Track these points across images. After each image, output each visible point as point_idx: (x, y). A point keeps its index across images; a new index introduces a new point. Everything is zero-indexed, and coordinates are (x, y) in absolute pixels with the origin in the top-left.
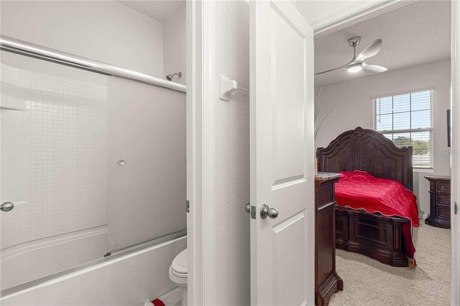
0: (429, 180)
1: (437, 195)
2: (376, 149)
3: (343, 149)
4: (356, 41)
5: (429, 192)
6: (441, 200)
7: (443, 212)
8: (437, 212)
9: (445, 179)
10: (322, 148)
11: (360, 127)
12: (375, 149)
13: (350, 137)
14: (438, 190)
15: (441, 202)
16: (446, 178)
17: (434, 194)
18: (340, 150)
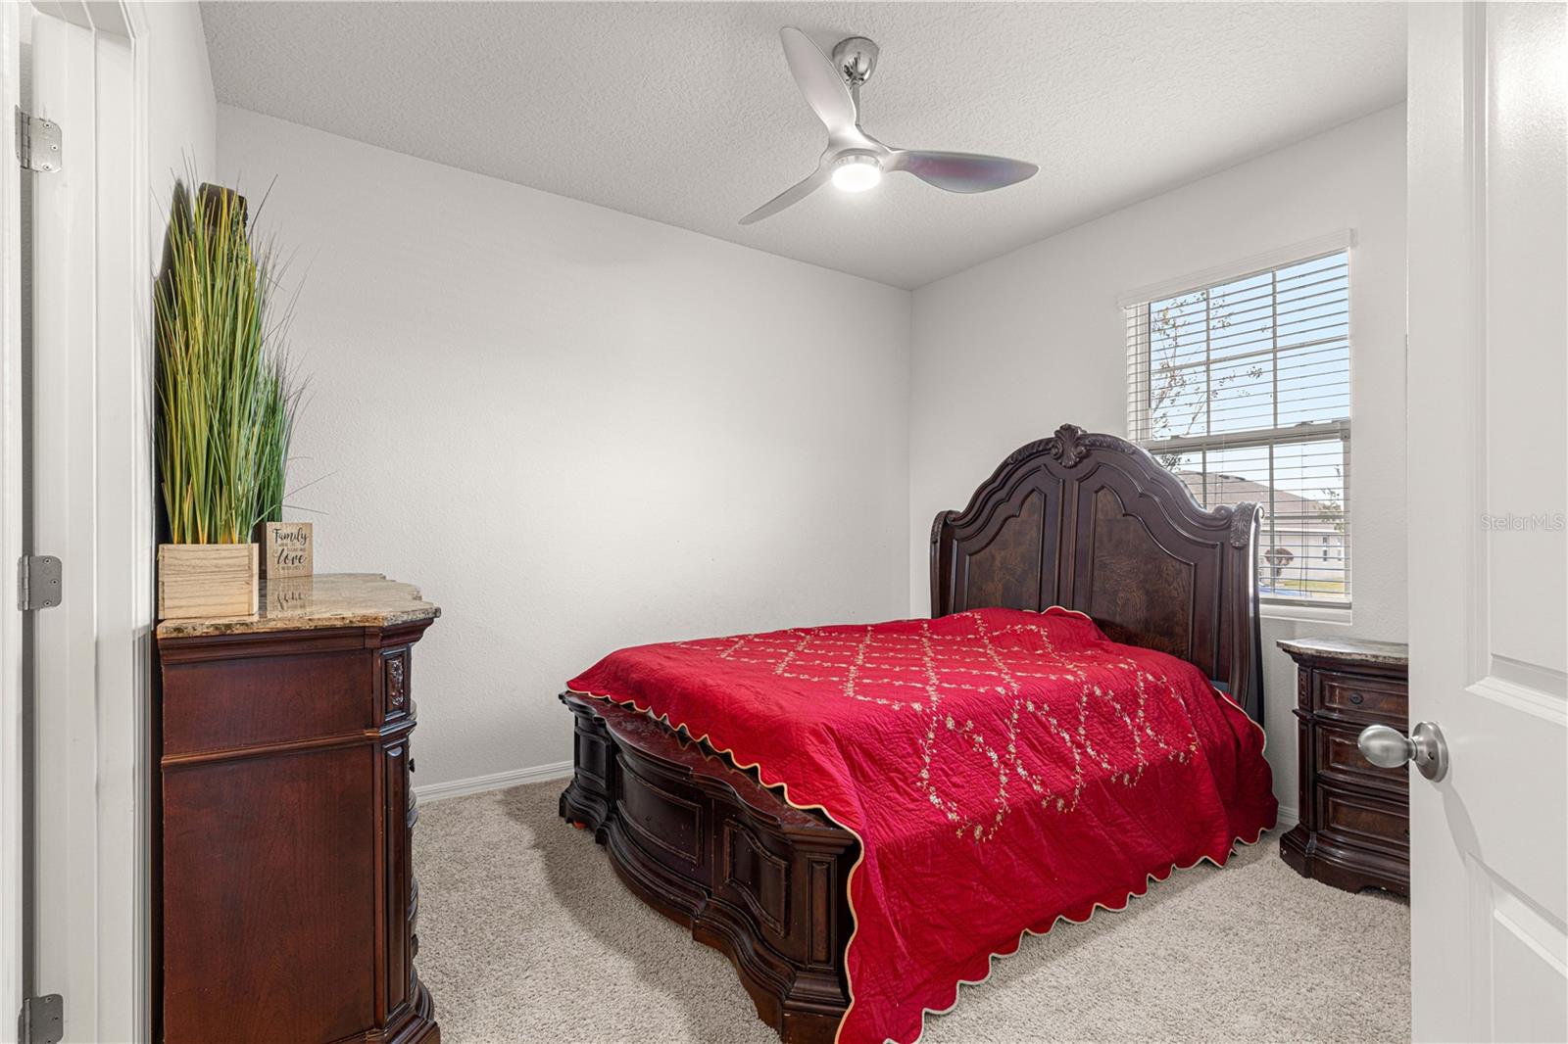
0: (1295, 659)
1: (1319, 730)
2: (1124, 515)
3: (1015, 516)
4: (856, 59)
5: (1294, 711)
6: (1337, 754)
7: (1344, 810)
8: (1320, 808)
9: (1343, 657)
10: (950, 512)
11: (1070, 426)
12: (1120, 517)
13: (1036, 470)
14: (1322, 705)
15: (1335, 761)
16: (1350, 654)
17: (1310, 725)
18: (1006, 520)
